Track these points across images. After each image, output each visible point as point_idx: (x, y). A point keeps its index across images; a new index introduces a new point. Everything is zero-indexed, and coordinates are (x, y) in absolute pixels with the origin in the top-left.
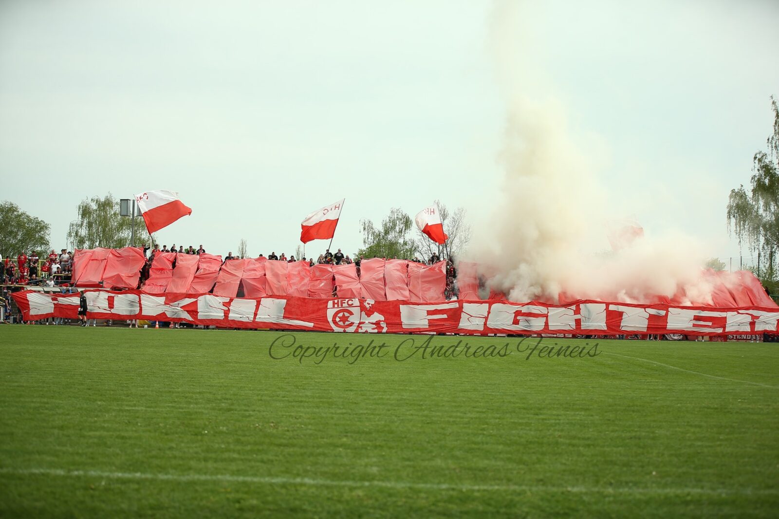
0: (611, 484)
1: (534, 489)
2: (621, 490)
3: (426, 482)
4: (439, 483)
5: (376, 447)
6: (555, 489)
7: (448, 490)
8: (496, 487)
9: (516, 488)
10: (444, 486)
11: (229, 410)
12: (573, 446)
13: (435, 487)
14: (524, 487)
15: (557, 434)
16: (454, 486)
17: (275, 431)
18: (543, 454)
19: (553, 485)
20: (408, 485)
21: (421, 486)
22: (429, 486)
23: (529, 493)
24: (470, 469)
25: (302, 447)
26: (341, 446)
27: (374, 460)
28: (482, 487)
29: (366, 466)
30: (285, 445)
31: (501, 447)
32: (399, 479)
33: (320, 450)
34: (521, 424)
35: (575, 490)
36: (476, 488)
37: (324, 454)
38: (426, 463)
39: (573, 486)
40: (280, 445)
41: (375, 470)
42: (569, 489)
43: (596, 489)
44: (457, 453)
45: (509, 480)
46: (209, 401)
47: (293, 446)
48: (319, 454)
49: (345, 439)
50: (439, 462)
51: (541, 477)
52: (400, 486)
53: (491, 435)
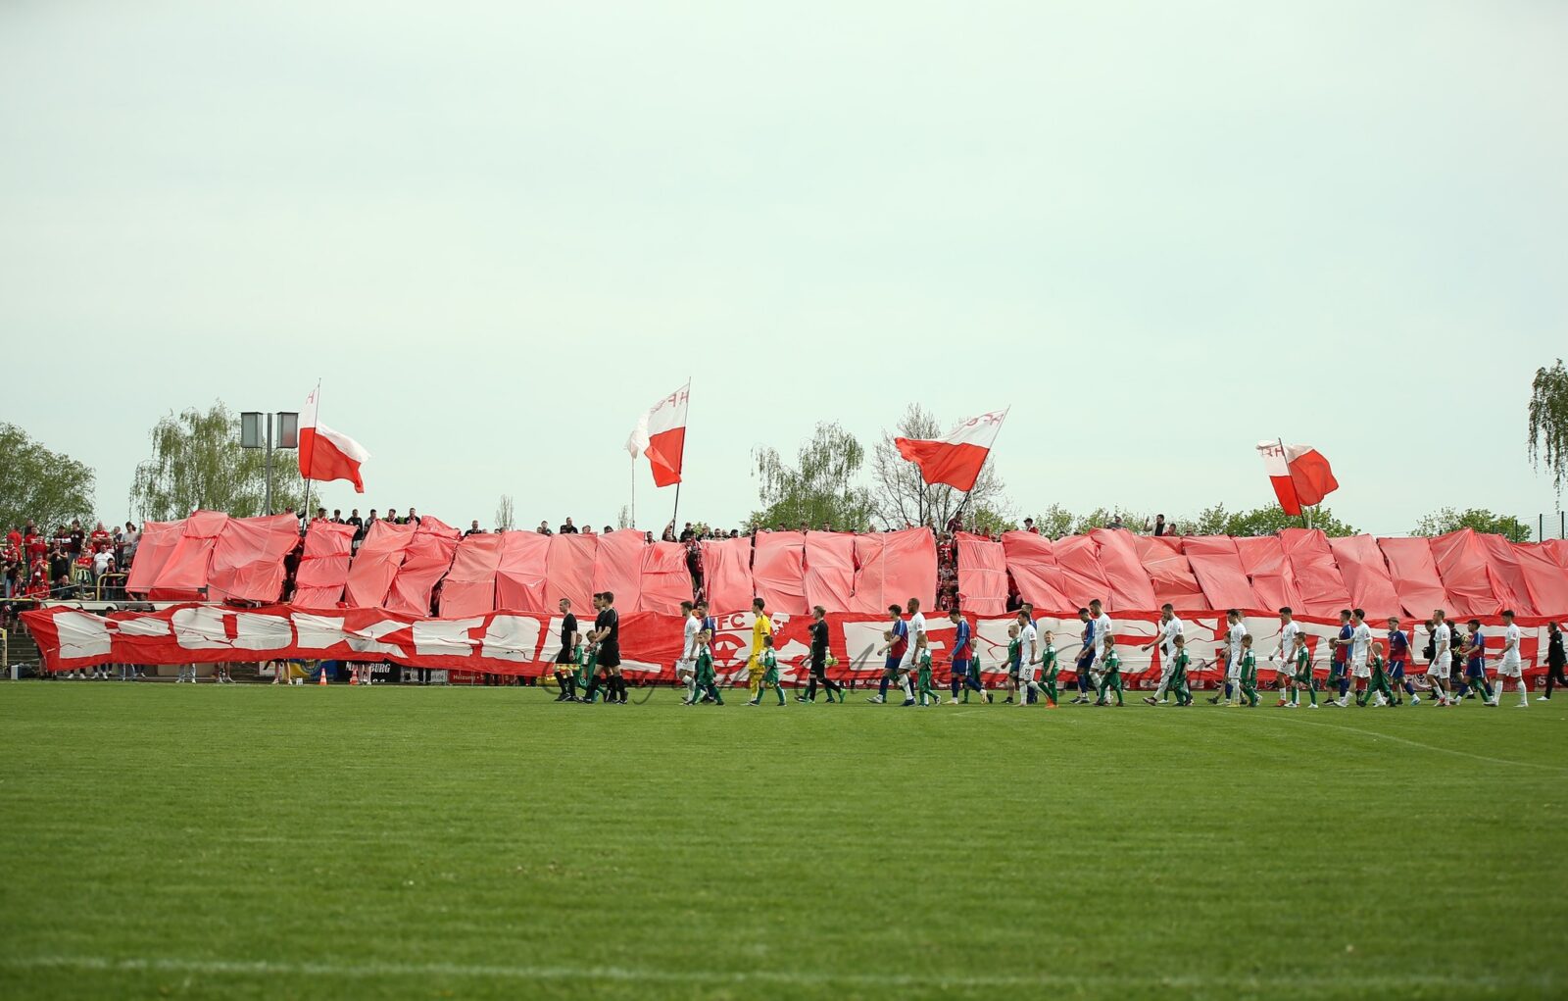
0: (1256, 970)
1: (1092, 982)
2: (1275, 982)
3: (865, 972)
4: (893, 973)
5: (767, 907)
6: (1136, 982)
7: (910, 986)
8: (1013, 980)
9: (1056, 981)
10: (903, 980)
11: (463, 840)
12: (1185, 898)
13: (884, 980)
14: (1072, 979)
15: (1153, 876)
16: (923, 978)
17: (556, 880)
18: (1120, 915)
19: (1134, 975)
20: (828, 978)
21: (854, 979)
22: (871, 979)
23: (1080, 991)
24: (962, 946)
25: (610, 909)
26: (694, 905)
27: (762, 931)
28: (984, 980)
29: (742, 942)
30: (578, 906)
31: (1030, 904)
32: (809, 965)
33: (650, 915)
34: (1078, 859)
35: (1179, 982)
36: (971, 981)
37: (656, 923)
38: (870, 936)
39: (1176, 975)
40: (565, 906)
41: (760, 949)
42: (1166, 980)
43: (1222, 981)
44: (939, 916)
45: (1041, 966)
46: (422, 823)
47: (595, 906)
48: (646, 923)
49: (703, 893)
50: (897, 933)
51: (1110, 958)
52: (810, 980)
53: (1013, 881)
